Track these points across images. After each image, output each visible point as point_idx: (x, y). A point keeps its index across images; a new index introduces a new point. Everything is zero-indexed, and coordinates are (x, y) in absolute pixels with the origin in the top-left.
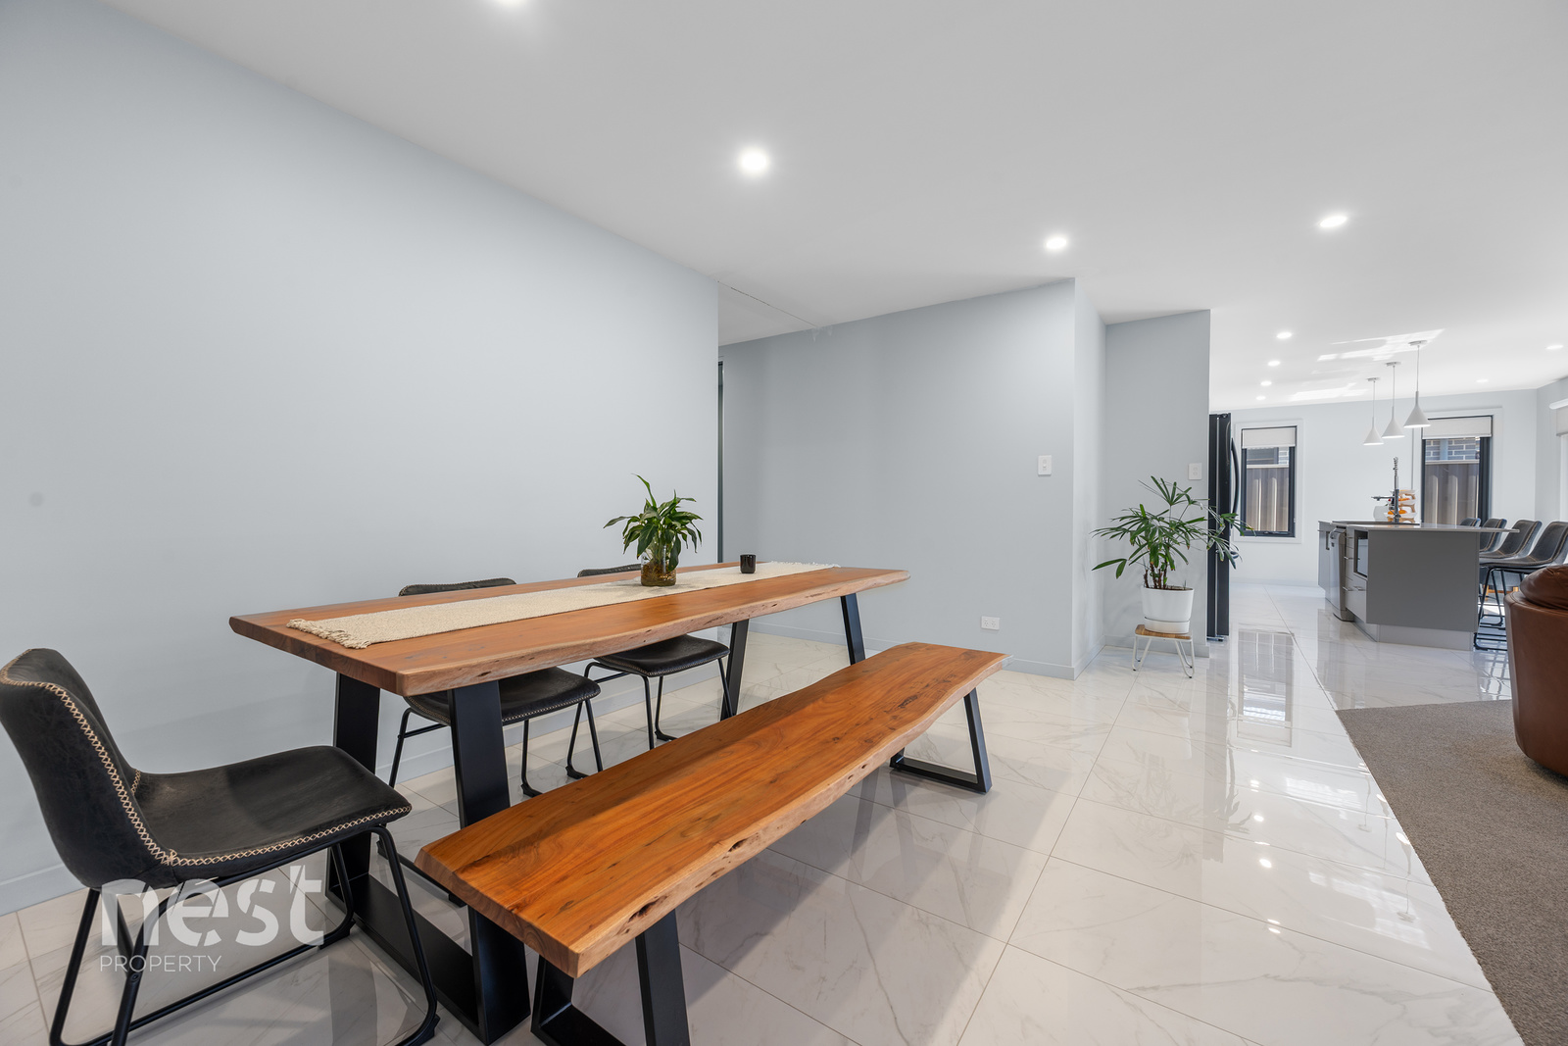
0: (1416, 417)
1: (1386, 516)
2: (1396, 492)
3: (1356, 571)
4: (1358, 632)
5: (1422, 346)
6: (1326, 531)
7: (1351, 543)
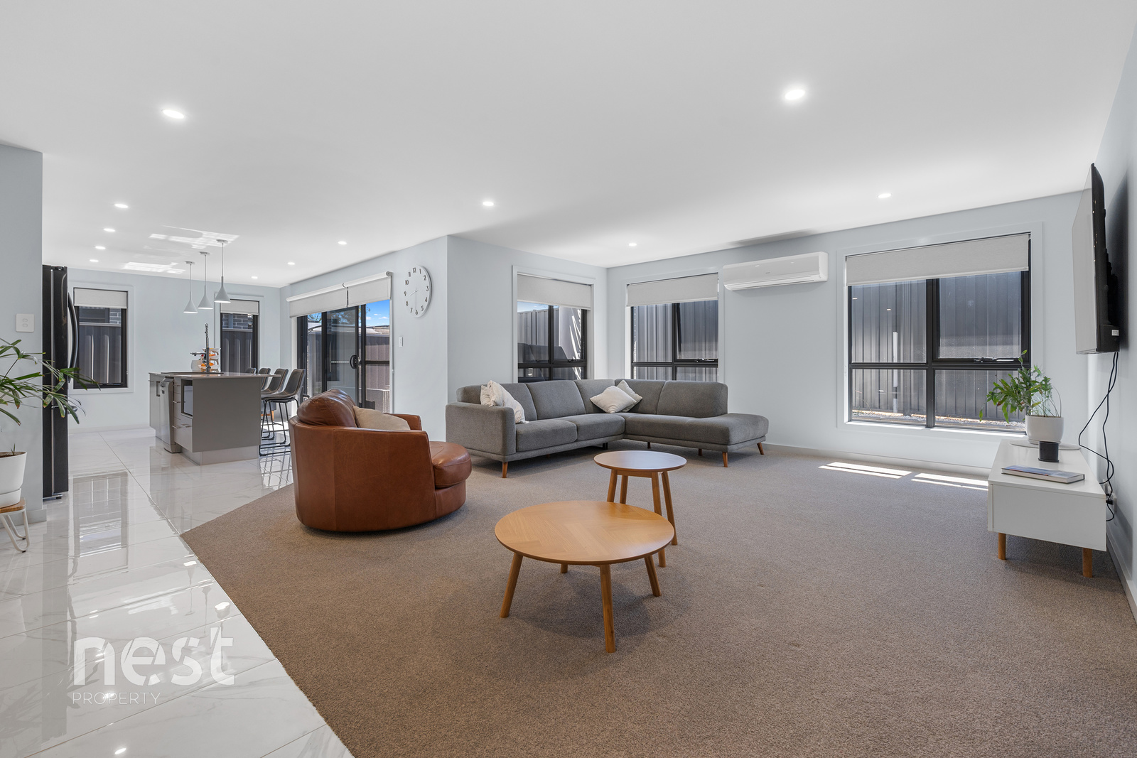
0: (222, 295)
1: (201, 367)
2: (208, 349)
3: (183, 412)
4: (185, 459)
5: (225, 244)
6: (156, 381)
7: (179, 390)
